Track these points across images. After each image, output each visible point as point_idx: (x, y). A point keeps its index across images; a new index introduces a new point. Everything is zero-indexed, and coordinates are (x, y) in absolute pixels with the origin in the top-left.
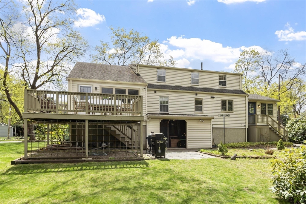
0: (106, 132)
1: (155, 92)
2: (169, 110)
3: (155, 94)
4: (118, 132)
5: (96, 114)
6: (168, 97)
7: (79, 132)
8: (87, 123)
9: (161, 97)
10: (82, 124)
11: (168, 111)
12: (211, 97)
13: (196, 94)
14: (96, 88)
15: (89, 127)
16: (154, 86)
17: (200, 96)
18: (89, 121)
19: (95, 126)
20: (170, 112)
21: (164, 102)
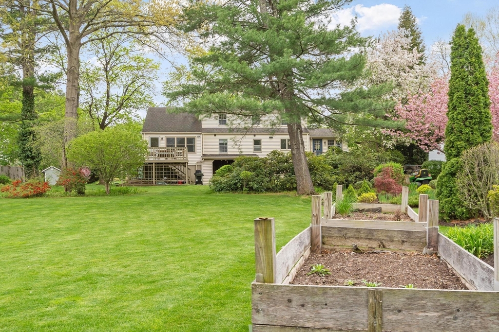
0: (169, 170)
1: (215, 135)
2: (228, 151)
3: (215, 137)
4: (180, 173)
5: (161, 159)
6: (227, 140)
7: (150, 173)
8: (154, 164)
9: (220, 140)
10: (151, 165)
11: (226, 151)
12: (270, 137)
13: (255, 136)
14: (162, 138)
15: (155, 167)
16: (215, 130)
17: (257, 137)
18: (155, 163)
19: (159, 166)
20: (229, 153)
21: (223, 144)
